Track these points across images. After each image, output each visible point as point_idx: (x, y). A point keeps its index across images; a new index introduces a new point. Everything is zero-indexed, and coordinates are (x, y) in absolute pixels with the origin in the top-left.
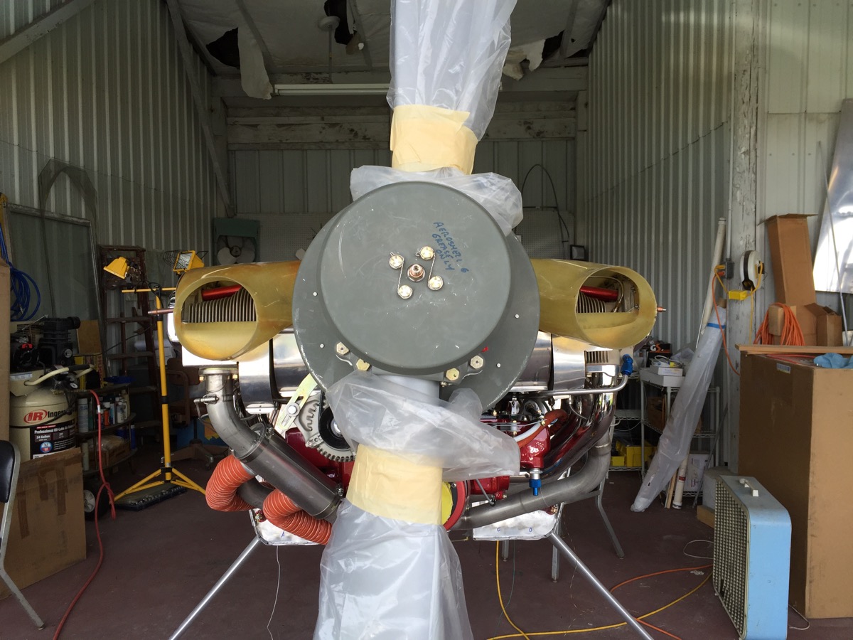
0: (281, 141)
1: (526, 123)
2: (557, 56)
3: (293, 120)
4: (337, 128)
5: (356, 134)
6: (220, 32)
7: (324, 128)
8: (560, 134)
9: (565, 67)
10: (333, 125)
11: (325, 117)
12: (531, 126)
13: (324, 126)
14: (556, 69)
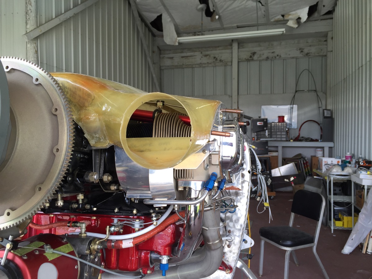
0: (183, 64)
1: (300, 49)
2: (316, 15)
3: (189, 54)
4: (208, 57)
5: (217, 59)
6: (155, 16)
7: (202, 57)
8: (318, 53)
9: (321, 20)
10: (206, 56)
11: (203, 52)
12: (303, 50)
13: (202, 56)
14: (316, 21)
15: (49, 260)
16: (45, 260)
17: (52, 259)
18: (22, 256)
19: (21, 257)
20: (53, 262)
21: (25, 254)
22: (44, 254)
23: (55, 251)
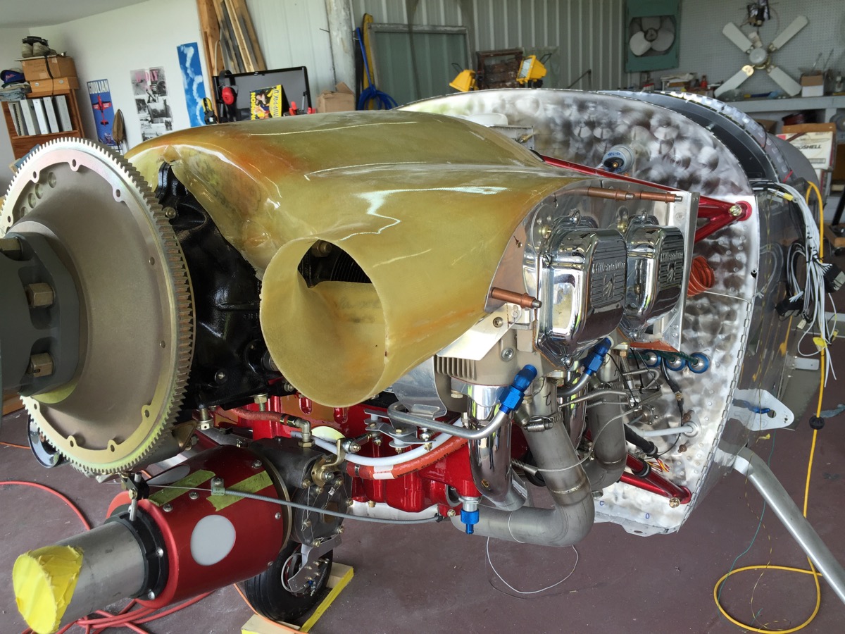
15: (217, 510)
16: (210, 510)
17: (222, 507)
18: (162, 506)
19: (160, 509)
20: (225, 513)
21: (169, 503)
22: (208, 499)
23: (228, 492)
